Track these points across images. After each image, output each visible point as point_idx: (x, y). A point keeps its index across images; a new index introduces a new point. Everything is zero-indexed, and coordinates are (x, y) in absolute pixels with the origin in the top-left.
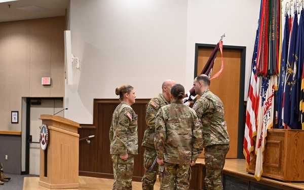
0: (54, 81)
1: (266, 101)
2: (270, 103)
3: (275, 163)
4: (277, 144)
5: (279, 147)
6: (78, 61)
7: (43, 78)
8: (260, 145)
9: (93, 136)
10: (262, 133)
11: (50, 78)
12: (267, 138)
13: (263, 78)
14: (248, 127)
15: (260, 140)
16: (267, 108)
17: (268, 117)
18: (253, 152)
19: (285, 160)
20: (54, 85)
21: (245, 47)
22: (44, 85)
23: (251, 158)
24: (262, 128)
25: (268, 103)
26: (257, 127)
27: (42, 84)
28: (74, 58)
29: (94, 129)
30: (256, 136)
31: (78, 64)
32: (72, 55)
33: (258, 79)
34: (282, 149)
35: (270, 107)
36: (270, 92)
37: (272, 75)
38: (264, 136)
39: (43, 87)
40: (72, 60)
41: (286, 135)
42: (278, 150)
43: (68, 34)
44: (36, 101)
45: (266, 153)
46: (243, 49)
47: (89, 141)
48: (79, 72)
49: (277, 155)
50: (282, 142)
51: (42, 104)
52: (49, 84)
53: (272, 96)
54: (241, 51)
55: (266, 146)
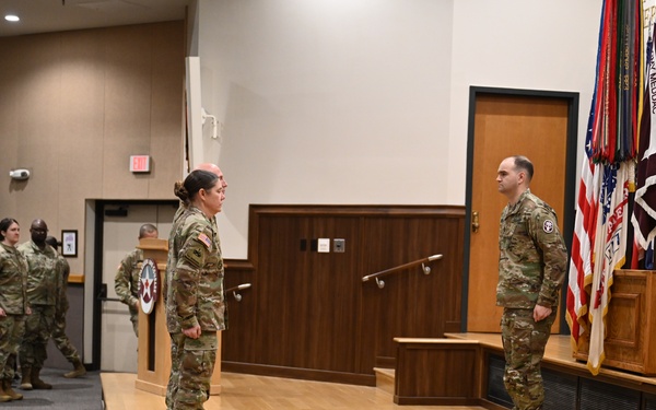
0: (157, 165)
1: (612, 213)
2: (619, 217)
3: (629, 339)
4: (632, 300)
5: (637, 306)
6: (215, 123)
7: (132, 158)
8: (598, 303)
9: (248, 285)
10: (602, 279)
11: (147, 157)
12: (612, 289)
13: (605, 167)
14: (576, 265)
15: (600, 293)
16: (614, 228)
17: (616, 246)
18: (585, 318)
19: (646, 332)
20: (157, 172)
21: (578, 94)
22: (135, 173)
23: (582, 331)
24: (604, 267)
25: (614, 217)
26: (593, 265)
27: (132, 169)
28: (206, 115)
29: (250, 270)
30: (591, 285)
31: (215, 128)
32: (203, 110)
33: (597, 168)
34: (641, 310)
35: (620, 226)
36: (619, 195)
37: (624, 160)
38: (606, 285)
39: (134, 176)
40: (203, 121)
41: (650, 281)
42: (633, 312)
43: (194, 63)
44: (116, 208)
45: (610, 320)
46: (572, 99)
47: (239, 297)
48: (217, 146)
49: (633, 323)
50: (642, 297)
51: (131, 215)
52: (147, 170)
53: (624, 203)
54: (569, 101)
55: (611, 304)
